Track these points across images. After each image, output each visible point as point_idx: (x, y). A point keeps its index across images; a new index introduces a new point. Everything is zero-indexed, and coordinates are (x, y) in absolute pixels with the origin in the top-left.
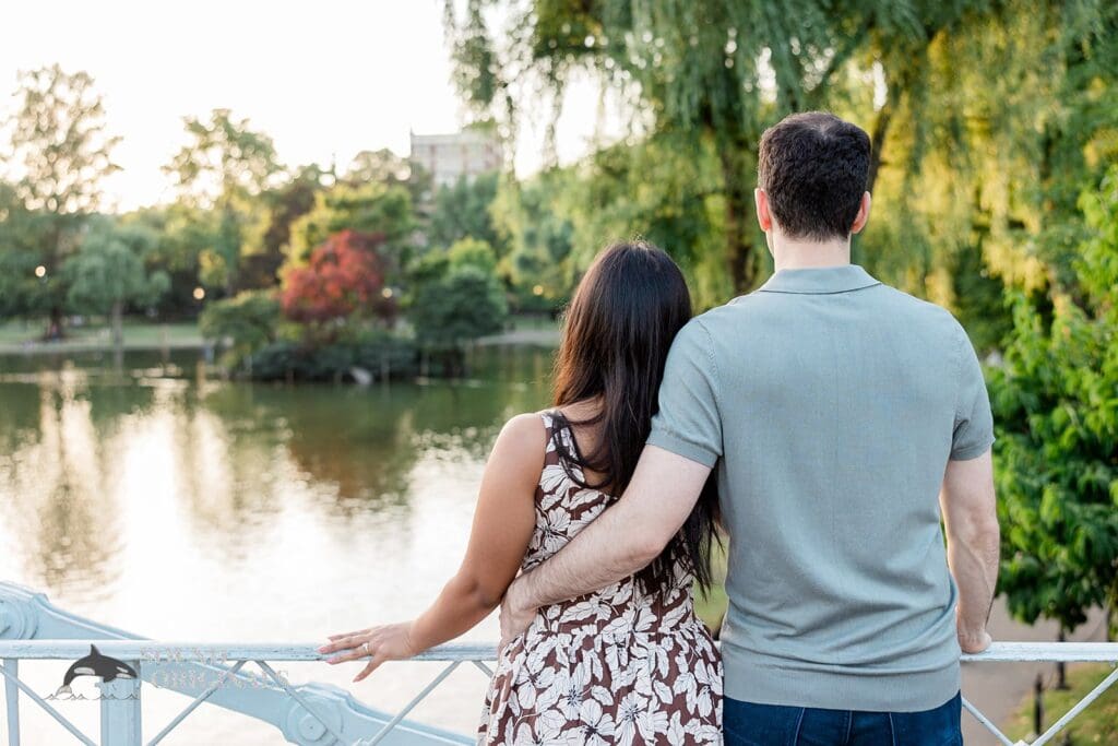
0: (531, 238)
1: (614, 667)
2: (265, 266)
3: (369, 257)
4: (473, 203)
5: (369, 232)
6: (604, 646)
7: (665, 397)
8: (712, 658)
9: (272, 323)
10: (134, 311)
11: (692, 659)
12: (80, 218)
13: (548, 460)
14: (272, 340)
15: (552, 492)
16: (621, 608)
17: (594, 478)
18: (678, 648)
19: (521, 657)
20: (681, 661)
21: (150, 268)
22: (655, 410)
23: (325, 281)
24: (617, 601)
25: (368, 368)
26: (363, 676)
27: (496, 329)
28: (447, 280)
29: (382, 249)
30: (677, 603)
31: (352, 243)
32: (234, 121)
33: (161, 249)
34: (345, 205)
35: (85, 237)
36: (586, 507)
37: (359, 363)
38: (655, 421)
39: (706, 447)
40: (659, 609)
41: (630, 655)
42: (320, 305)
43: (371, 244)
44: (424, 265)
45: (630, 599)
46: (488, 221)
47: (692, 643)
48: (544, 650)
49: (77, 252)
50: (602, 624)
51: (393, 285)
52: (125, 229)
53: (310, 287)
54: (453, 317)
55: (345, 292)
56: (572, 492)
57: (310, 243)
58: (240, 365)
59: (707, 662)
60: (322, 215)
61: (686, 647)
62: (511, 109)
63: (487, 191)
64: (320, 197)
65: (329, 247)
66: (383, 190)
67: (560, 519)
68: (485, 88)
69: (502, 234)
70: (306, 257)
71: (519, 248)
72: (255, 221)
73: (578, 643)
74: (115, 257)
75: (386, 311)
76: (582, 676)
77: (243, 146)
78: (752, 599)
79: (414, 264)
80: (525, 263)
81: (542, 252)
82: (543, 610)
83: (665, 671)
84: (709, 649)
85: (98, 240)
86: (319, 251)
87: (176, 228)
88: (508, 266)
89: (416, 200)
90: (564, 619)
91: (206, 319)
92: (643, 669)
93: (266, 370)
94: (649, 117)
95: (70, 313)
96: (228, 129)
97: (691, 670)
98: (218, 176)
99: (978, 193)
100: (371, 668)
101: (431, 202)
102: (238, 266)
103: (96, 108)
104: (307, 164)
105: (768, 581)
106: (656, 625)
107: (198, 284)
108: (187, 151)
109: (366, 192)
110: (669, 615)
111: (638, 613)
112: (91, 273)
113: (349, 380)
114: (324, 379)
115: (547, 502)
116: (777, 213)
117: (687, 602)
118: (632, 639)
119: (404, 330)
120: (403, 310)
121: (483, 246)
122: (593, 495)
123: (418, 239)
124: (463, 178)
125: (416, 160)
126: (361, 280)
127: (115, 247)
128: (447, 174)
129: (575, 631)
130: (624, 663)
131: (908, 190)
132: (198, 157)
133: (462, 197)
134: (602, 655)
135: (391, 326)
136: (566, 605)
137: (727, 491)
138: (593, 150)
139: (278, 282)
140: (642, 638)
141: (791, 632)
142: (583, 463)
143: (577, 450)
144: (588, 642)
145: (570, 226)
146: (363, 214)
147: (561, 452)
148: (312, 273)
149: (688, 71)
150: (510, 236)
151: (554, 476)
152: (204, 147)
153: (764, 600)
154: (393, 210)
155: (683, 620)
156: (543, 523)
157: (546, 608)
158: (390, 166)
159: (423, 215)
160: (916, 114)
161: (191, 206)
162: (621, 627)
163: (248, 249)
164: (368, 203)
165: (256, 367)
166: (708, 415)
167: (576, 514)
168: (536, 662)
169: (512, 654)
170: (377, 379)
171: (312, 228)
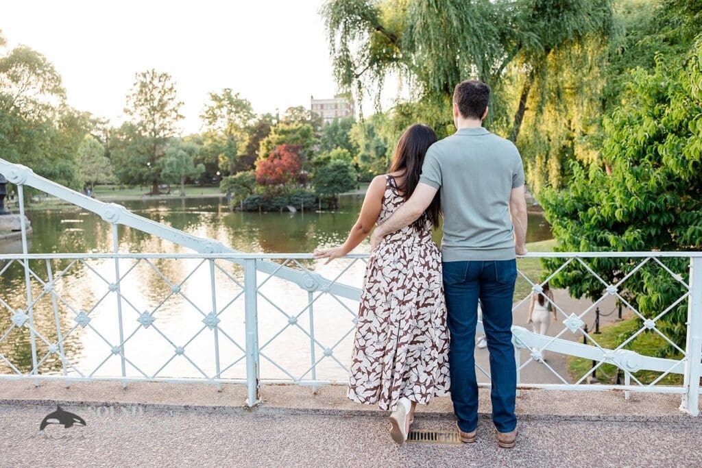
0: (367, 147)
1: (407, 254)
2: (248, 161)
3: (295, 156)
4: (340, 131)
5: (294, 145)
6: (404, 247)
7: (424, 168)
8: (438, 252)
9: (252, 186)
10: (189, 182)
11: (431, 252)
12: (165, 140)
13: (387, 188)
14: (251, 193)
15: (388, 198)
16: (410, 236)
17: (401, 194)
18: (427, 248)
19: (379, 251)
20: (428, 252)
21: (197, 162)
22: (421, 172)
23: (275, 167)
24: (408, 234)
25: (294, 206)
26: (327, 263)
27: (352, 188)
28: (330, 166)
29: (300, 152)
30: (427, 235)
31: (287, 149)
32: (233, 94)
33: (201, 154)
34: (283, 132)
35: (168, 149)
36: (399, 203)
37: (290, 203)
38: (421, 176)
39: (436, 182)
40: (421, 236)
41: (412, 250)
42: (273, 177)
43: (295, 150)
44: (319, 158)
45: (412, 233)
46: (348, 139)
47: (432, 247)
48: (385, 249)
49: (164, 155)
50: (404, 241)
51: (305, 169)
52: (185, 145)
53: (268, 170)
54: (332, 183)
55: (284, 171)
56: (395, 198)
57: (268, 150)
58: (238, 204)
59: (436, 253)
60: (273, 137)
61: (429, 248)
62: (360, 87)
63: (347, 125)
64: (272, 129)
65: (277, 151)
66: (300, 125)
67: (391, 207)
68: (348, 78)
69: (354, 145)
70: (267, 156)
71: (362, 151)
72: (242, 140)
73: (396, 247)
74: (181, 156)
75: (302, 180)
76: (397, 256)
77: (237, 106)
78: (451, 230)
79: (314, 159)
80: (364, 158)
81: (372, 153)
82: (385, 237)
83: (423, 254)
84: (436, 249)
85: (174, 149)
86: (272, 153)
87: (207, 144)
88: (357, 159)
89: (315, 130)
90: (391, 240)
91: (222, 184)
92: (416, 254)
93: (250, 207)
94: (421, 89)
95: (161, 183)
96: (230, 98)
97: (431, 254)
98: (225, 120)
99: (570, 122)
100: (330, 260)
101: (321, 131)
102: (235, 160)
103: (171, 89)
104: (265, 113)
105: (457, 223)
106: (420, 241)
107: (218, 170)
108: (212, 109)
109: (293, 126)
110: (424, 238)
111: (415, 238)
112: (171, 164)
113: (287, 210)
114: (275, 210)
115: (387, 201)
116: (461, 111)
117: (430, 235)
118: (413, 246)
119: (310, 189)
120: (310, 180)
121: (345, 150)
122: (401, 199)
123: (316, 148)
124: (336, 119)
125: (314, 111)
126: (291, 166)
127: (181, 152)
128: (328, 117)
129: (395, 243)
130: (410, 252)
131: (537, 121)
132: (216, 111)
133: (336, 129)
134: (403, 250)
135: (305, 186)
136: (392, 235)
137: (444, 197)
138: (395, 105)
139: (254, 167)
140: (416, 245)
141: (464, 239)
142: (397, 188)
143: (396, 185)
144: (399, 246)
145: (386, 140)
146: (291, 136)
147: (391, 185)
148: (269, 163)
149: (439, 69)
150: (358, 146)
151: (389, 193)
152: (220, 107)
153: (455, 230)
154: (305, 134)
155: (429, 241)
156: (385, 208)
157: (386, 236)
158: (303, 114)
159: (318, 137)
160: (541, 86)
161: (214, 134)
162: (409, 242)
163: (239, 153)
164: (294, 131)
165: (245, 205)
166: (437, 173)
167: (395, 205)
168: (383, 252)
169: (375, 251)
170: (299, 210)
171: (269, 142)
